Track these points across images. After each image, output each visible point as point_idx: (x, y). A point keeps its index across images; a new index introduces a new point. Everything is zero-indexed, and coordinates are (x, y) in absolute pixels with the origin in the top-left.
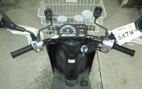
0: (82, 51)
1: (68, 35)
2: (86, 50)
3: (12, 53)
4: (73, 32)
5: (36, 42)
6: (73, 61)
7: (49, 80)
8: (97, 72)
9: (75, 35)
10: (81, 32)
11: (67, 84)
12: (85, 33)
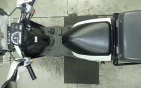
0: (30, 29)
1: (20, 38)
2: (29, 26)
3: (33, 80)
4: (17, 34)
5: (25, 62)
6: (36, 38)
7: (49, 60)
8: (42, 20)
9: (20, 33)
10: (17, 27)
11: (53, 44)
12: (18, 25)
